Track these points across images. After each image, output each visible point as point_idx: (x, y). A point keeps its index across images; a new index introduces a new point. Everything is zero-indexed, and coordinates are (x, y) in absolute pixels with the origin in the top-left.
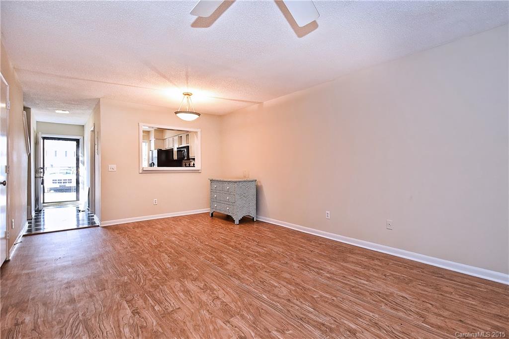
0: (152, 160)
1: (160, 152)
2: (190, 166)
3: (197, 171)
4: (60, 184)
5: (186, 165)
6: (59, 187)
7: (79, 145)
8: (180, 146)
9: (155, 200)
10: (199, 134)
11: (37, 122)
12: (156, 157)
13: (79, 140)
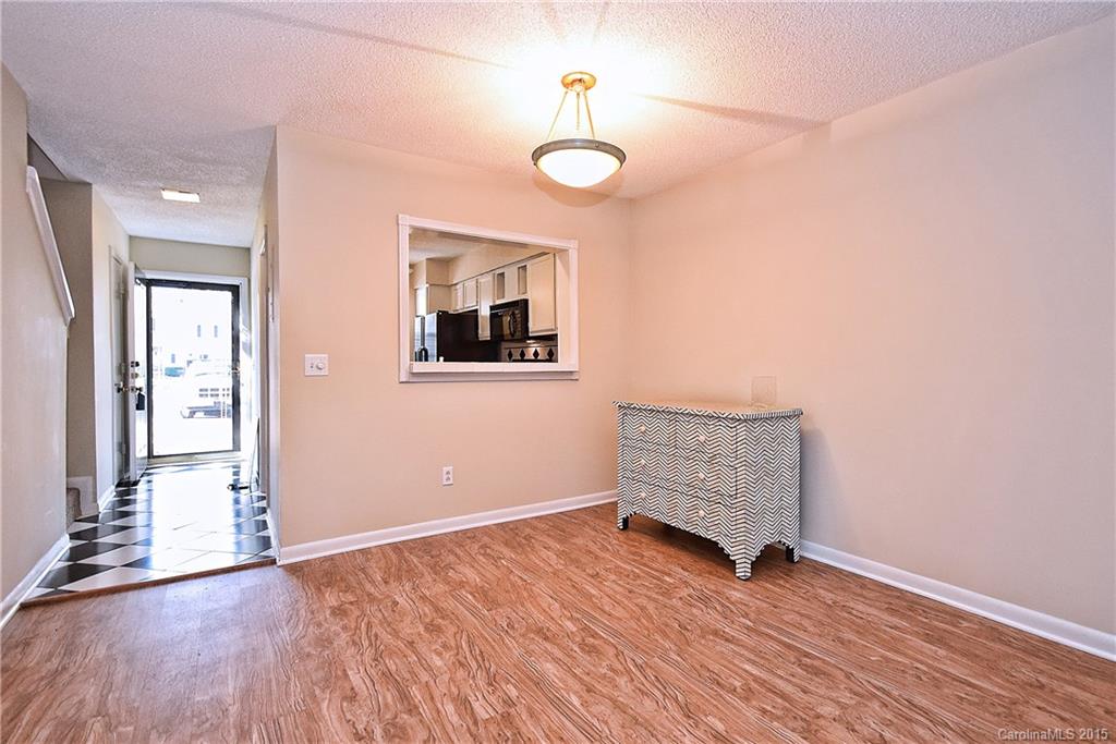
0: (423, 344)
1: (444, 319)
2: (523, 360)
3: (567, 375)
4: (214, 399)
5: (510, 355)
6: (212, 404)
7: (238, 301)
8: (498, 302)
9: (445, 469)
10: (573, 256)
11: (131, 238)
12: (431, 335)
13: (238, 287)
